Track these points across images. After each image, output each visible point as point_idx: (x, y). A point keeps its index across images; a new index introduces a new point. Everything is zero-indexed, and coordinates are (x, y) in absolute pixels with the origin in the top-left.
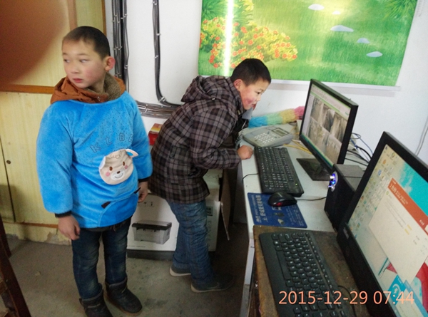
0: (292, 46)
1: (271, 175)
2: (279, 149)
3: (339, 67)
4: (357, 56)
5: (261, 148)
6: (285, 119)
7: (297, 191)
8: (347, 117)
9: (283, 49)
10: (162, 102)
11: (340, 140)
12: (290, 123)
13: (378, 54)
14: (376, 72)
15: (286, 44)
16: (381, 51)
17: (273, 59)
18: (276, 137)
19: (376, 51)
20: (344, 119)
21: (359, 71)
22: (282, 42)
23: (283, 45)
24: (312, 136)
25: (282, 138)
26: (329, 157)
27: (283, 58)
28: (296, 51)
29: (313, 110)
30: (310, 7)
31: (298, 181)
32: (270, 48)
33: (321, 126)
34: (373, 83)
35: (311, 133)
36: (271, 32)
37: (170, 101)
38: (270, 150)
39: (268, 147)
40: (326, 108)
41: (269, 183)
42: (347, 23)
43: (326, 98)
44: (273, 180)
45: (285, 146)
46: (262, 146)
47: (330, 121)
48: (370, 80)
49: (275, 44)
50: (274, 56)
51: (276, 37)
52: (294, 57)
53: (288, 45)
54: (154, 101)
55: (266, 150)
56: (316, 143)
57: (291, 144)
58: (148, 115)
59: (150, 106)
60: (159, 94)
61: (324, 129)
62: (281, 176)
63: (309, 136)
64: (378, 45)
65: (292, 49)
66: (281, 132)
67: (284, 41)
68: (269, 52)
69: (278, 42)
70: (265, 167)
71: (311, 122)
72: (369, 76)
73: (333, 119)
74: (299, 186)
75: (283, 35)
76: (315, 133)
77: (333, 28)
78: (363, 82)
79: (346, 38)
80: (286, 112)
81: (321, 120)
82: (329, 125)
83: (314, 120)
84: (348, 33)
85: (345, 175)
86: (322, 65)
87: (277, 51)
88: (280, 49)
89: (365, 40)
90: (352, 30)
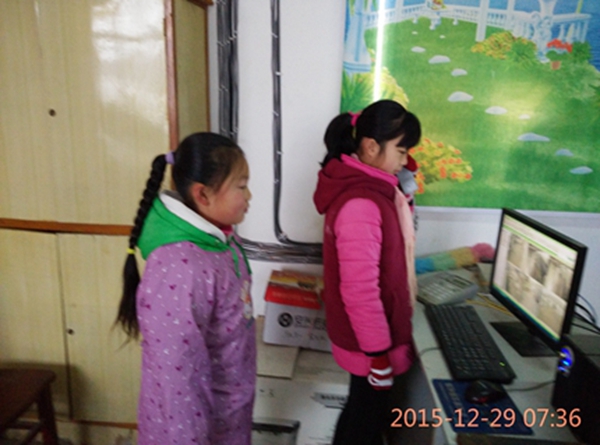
0: (463, 162)
1: (462, 350)
2: (461, 308)
3: (531, 189)
4: (557, 173)
5: (435, 306)
6: (459, 262)
7: (506, 375)
8: (572, 264)
9: (452, 166)
10: (281, 241)
11: (563, 298)
12: (467, 267)
13: (586, 170)
14: (585, 195)
15: (455, 159)
16: (590, 165)
17: (437, 180)
18: (454, 290)
19: (583, 165)
20: (567, 267)
21: (561, 194)
22: (449, 157)
23: (451, 162)
24: (512, 289)
25: (463, 291)
26: (544, 322)
27: (451, 179)
28: (469, 169)
29: (510, 252)
30: (488, 111)
31: (503, 359)
32: (432, 166)
33: (527, 274)
34: (582, 210)
35: (510, 284)
36: (434, 145)
37: (292, 238)
38: (448, 309)
39: (446, 305)
40: (532, 250)
41: (461, 362)
42: (538, 130)
43: (531, 235)
44: (465, 358)
45: (469, 303)
46: (436, 303)
47: (542, 267)
48: (577, 206)
49: (440, 160)
50: (439, 176)
51: (440, 152)
52: (467, 176)
53: (458, 161)
54: (270, 238)
55: (443, 310)
56: (520, 299)
57: (477, 300)
58: (262, 258)
59: (265, 246)
60: (278, 230)
61: (533, 281)
62: (476, 351)
63: (508, 289)
64: (585, 158)
65: (463, 165)
66: (459, 283)
67: (453, 156)
68: (432, 171)
69: (444, 158)
70: (449, 337)
71: (508, 268)
72: (575, 200)
73: (547, 266)
74: (507, 367)
75: (451, 148)
76: (518, 285)
77: (521, 137)
78: (567, 208)
79: (540, 150)
80: (460, 252)
81: (527, 266)
82: (541, 273)
83: (512, 265)
84: (542, 143)
85: (586, 352)
86: (507, 186)
87: (442, 169)
88: (447, 167)
89: (566, 152)
90: (547, 139)
